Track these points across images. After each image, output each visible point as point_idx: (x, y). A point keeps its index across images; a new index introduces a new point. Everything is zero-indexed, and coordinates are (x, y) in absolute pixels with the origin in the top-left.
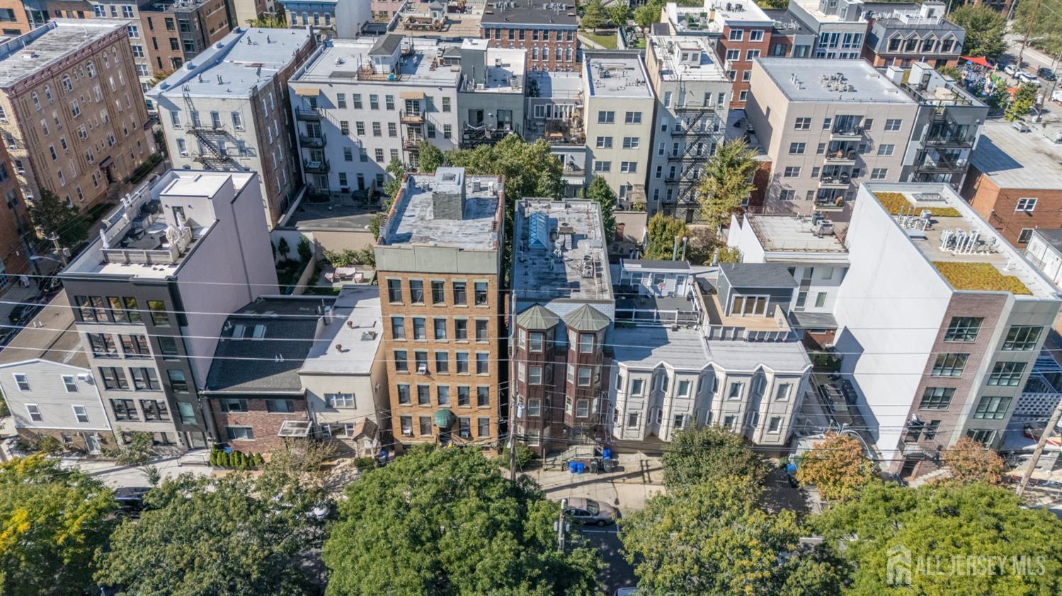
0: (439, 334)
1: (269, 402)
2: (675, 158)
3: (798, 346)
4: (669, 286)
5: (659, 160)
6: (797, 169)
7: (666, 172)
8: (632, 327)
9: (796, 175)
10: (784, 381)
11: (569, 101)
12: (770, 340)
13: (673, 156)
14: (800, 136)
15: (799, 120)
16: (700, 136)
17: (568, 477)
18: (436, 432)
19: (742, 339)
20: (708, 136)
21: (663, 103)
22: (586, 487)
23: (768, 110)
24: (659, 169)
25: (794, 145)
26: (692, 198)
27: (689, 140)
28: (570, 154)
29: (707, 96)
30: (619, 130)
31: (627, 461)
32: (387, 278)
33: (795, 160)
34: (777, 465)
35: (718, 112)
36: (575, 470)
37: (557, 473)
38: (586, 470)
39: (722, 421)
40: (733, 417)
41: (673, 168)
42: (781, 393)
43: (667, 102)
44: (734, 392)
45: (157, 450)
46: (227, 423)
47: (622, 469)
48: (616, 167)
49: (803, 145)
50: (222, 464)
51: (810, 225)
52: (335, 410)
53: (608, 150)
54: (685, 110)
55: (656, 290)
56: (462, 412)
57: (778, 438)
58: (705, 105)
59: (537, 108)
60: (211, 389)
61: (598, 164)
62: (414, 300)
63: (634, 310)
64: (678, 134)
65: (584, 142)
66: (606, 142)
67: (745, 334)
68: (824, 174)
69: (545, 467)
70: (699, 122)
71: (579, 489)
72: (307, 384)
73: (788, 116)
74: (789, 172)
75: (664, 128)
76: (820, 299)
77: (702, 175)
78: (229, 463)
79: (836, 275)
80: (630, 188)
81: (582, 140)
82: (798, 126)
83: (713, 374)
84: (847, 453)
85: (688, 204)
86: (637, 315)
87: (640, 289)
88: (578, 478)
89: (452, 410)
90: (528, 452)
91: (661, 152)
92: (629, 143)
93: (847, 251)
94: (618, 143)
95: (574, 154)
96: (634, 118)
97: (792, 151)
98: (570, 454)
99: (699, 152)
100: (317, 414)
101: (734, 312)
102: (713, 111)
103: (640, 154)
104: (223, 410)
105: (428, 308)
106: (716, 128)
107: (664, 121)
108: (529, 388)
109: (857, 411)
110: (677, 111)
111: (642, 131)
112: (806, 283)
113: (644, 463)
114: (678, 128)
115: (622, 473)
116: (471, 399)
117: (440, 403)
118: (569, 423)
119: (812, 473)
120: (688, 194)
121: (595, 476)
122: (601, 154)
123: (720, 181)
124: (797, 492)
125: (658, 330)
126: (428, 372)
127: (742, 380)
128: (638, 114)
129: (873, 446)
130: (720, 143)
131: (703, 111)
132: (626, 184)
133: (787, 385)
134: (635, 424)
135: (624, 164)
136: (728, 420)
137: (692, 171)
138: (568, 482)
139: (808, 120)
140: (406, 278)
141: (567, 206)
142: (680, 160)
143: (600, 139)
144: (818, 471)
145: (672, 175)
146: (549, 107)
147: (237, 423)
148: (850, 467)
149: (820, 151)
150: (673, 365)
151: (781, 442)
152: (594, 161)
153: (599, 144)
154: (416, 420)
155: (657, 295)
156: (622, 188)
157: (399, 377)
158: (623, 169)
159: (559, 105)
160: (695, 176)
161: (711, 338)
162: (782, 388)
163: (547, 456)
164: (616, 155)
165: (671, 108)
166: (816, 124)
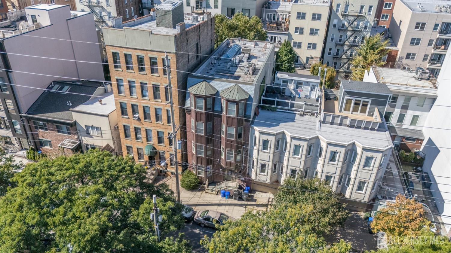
0: (144, 93)
1: (58, 126)
2: (340, 44)
3: (386, 135)
4: (305, 90)
5: (330, 44)
6: (414, 55)
7: (334, 52)
8: (274, 110)
9: (413, 58)
10: (370, 154)
11: (286, 12)
12: (366, 128)
13: (338, 43)
14: (418, 34)
15: (418, 24)
16: (355, 31)
17: (219, 199)
18: (146, 158)
19: (345, 125)
20: (360, 31)
21: (335, 11)
22: (227, 207)
23: (401, 22)
24: (330, 49)
25: (413, 39)
26: (348, 68)
27: (349, 34)
28: (279, 36)
29: (362, 7)
30: (308, 24)
31: (260, 196)
32: (112, 51)
33: (413, 49)
34: (362, 217)
35: (368, 18)
36: (224, 196)
37: (213, 196)
38: (230, 197)
39: (324, 177)
40: (331, 177)
41: (338, 50)
42: (367, 164)
43: (337, 10)
44: (333, 159)
45: (8, 147)
46: (39, 137)
47: (255, 201)
48: (304, 46)
49: (419, 40)
50: (31, 158)
51: (414, 74)
52: (91, 137)
53: (301, 35)
54: (348, 15)
55: (297, 93)
56: (160, 148)
57: (364, 196)
58: (360, 12)
59: (268, 14)
60: (29, 114)
61: (295, 43)
62: (128, 68)
63: (276, 100)
64: (343, 29)
65: (288, 30)
66: (300, 30)
67: (348, 122)
68: (431, 60)
69: (206, 191)
70: (355, 23)
71: (223, 207)
72: (76, 117)
73: (411, 22)
74: (408, 56)
75: (335, 26)
76: (415, 119)
77: (355, 55)
78: (34, 158)
79: (427, 103)
80: (312, 58)
81: (287, 29)
82: (417, 27)
83: (319, 144)
84: (411, 213)
85: (345, 72)
86: (279, 103)
87: (286, 91)
88: (224, 200)
89: (155, 146)
90: (196, 179)
91: (332, 40)
92: (313, 32)
93: (437, 88)
94: (307, 31)
95: (281, 36)
96: (316, 17)
97: (412, 43)
98: (223, 186)
99: (354, 41)
100: (83, 138)
101: (345, 110)
102: (364, 16)
103: (318, 39)
104: (36, 129)
105: (136, 74)
106: (366, 27)
107: (335, 21)
108: (197, 136)
109: (431, 193)
110: (343, 15)
111: (321, 25)
112: (405, 107)
113: (271, 200)
114: (343, 26)
115: (254, 203)
116: (165, 140)
117: (148, 140)
118: (223, 164)
119: (382, 223)
120: (346, 66)
121: (236, 202)
122: (297, 38)
123: (365, 58)
124: (373, 237)
125: (290, 114)
126: (139, 119)
127: (338, 149)
128: (320, 15)
129: (438, 217)
130: (368, 36)
131: (358, 16)
132: (310, 56)
133: (372, 158)
134: (264, 172)
135: (309, 44)
136: (328, 178)
137: (349, 52)
138: (217, 202)
139: (424, 24)
140: (122, 52)
141: (256, 45)
142: (343, 45)
143: (297, 28)
144: (387, 223)
145: (337, 54)
146: (274, 14)
147: (43, 137)
148: (412, 223)
149: (430, 44)
150: (291, 133)
151: (366, 200)
152: (293, 41)
153: (296, 32)
154: (135, 150)
155: (297, 96)
156: (307, 58)
157: (124, 120)
158: (309, 47)
159: (280, 13)
160: (351, 55)
161: (324, 122)
162: (368, 160)
163: (210, 184)
164: (305, 39)
165: (339, 13)
166: (429, 27)
